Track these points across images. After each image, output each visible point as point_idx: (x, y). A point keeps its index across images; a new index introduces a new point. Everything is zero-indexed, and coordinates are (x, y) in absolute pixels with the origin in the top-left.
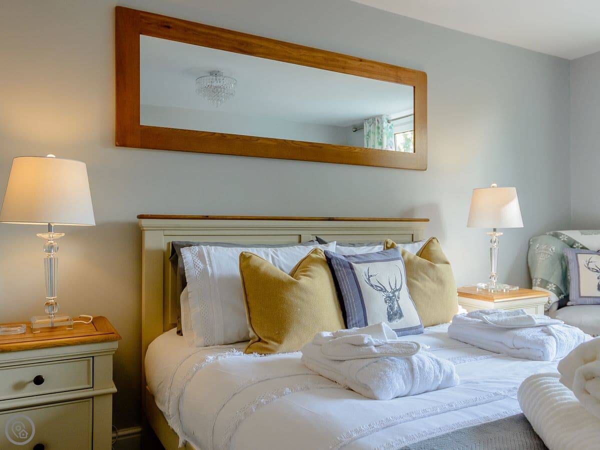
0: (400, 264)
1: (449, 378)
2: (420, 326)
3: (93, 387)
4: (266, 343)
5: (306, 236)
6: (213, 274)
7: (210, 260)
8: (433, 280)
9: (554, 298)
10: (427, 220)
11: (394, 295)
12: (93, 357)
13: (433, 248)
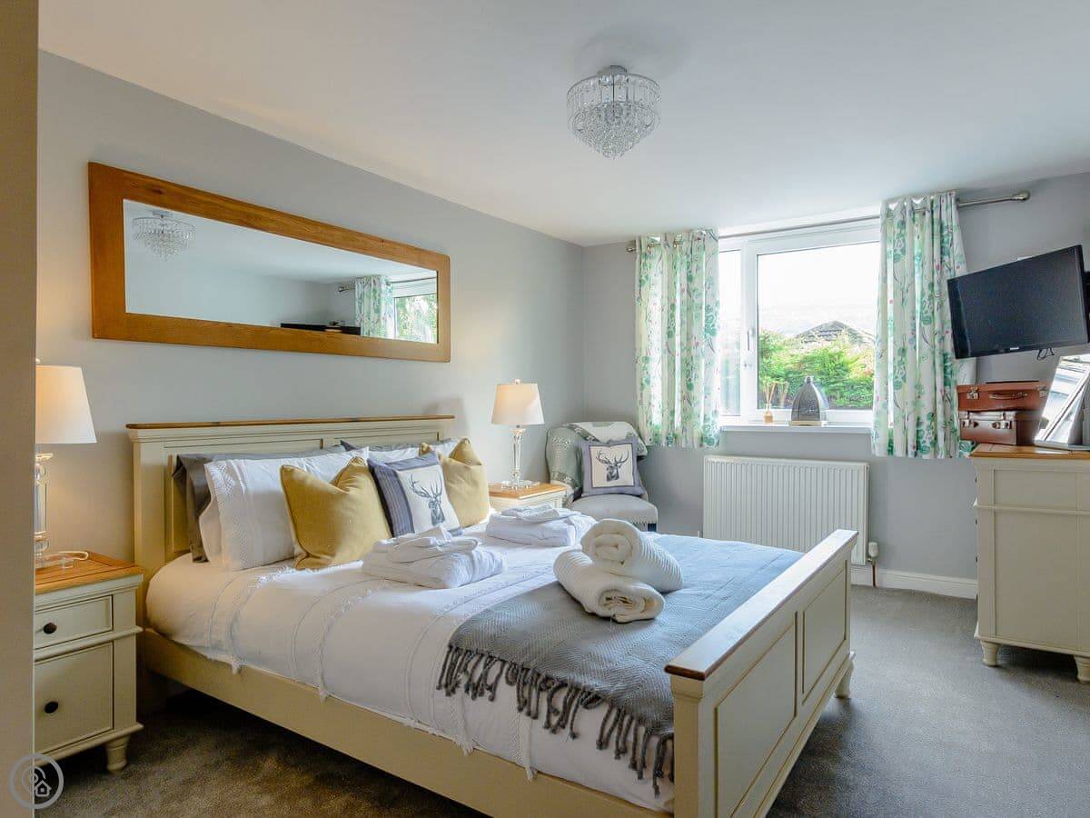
0: (438, 468)
1: (500, 566)
2: (460, 528)
3: (113, 629)
4: (319, 558)
5: (330, 440)
6: (247, 489)
7: (242, 474)
8: (469, 483)
9: (570, 491)
10: (453, 417)
11: (437, 500)
12: (112, 595)
13: (465, 450)
